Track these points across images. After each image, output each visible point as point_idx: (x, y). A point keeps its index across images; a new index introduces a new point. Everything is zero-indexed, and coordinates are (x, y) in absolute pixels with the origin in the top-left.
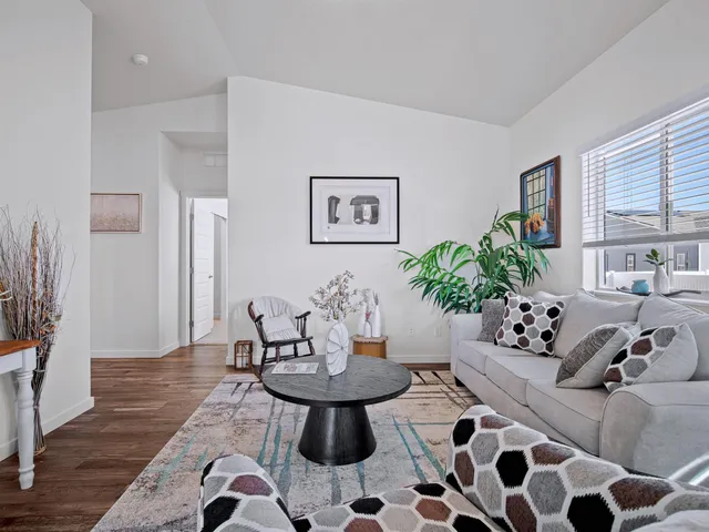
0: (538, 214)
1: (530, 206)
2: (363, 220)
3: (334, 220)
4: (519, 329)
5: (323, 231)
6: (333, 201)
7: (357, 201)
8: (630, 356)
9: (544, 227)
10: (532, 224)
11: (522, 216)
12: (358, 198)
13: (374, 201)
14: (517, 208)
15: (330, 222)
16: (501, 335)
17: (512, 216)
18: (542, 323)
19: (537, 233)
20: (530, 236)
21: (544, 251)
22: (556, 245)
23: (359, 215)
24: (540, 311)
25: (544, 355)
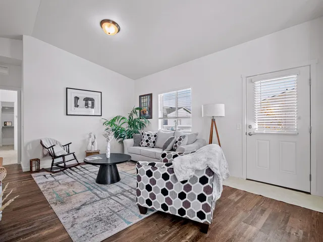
0: (145, 109)
1: (143, 106)
2: (88, 107)
3: (77, 106)
4: (147, 141)
5: (72, 110)
6: (77, 98)
7: (87, 99)
8: (178, 142)
9: (147, 113)
10: (143, 112)
11: (140, 109)
12: (87, 98)
13: (92, 100)
14: (138, 106)
15: (75, 106)
16: (142, 143)
17: (137, 109)
18: (153, 139)
19: (145, 114)
20: (142, 115)
21: (148, 119)
22: (151, 118)
23: (87, 105)
24: (152, 136)
25: (153, 147)
